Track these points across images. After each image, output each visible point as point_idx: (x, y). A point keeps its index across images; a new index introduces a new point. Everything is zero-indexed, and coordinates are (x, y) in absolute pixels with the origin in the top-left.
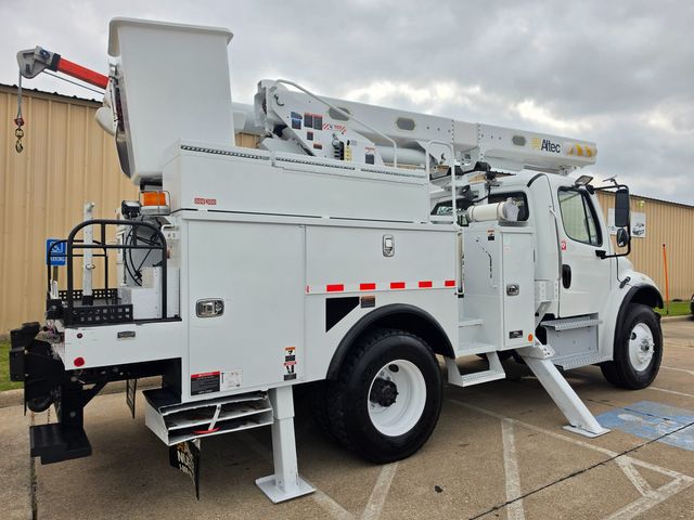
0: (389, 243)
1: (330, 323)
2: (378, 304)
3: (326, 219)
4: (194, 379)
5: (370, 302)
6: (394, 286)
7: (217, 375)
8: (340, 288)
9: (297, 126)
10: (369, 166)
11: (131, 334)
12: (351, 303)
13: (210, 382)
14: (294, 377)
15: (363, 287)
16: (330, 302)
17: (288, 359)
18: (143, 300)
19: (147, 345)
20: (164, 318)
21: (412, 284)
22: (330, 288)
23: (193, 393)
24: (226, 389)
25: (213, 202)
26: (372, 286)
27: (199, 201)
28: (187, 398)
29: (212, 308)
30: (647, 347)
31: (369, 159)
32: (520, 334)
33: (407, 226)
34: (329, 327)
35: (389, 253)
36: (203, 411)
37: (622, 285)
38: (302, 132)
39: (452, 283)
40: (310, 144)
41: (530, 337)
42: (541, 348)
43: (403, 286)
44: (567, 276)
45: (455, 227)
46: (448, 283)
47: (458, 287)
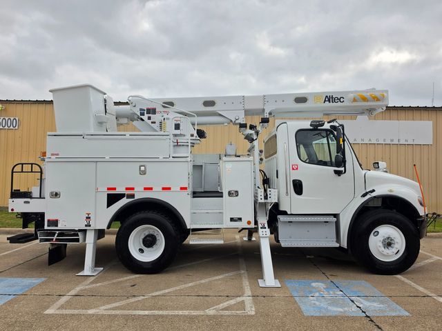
0: (143, 168)
1: (109, 204)
2: (136, 198)
3: (107, 158)
4: (49, 221)
5: (133, 196)
6: (145, 189)
7: (57, 221)
8: (115, 189)
9: (142, 114)
11: (28, 202)
12: (120, 196)
13: (55, 223)
14: (90, 226)
15: (127, 189)
16: (109, 195)
17: (87, 218)
18: (35, 191)
19: (33, 206)
20: (40, 197)
21: (158, 188)
22: (109, 189)
23: (48, 226)
24: (60, 226)
25: (58, 155)
26: (133, 189)
27: (52, 155)
28: (46, 227)
29: (56, 195)
30: (388, 243)
31: (177, 127)
32: (240, 219)
33: (155, 160)
34: (108, 206)
35: (143, 173)
36: (52, 233)
37: (364, 195)
38: (145, 117)
39: (185, 189)
40: (149, 122)
41: (249, 223)
42: (260, 230)
43: (151, 189)
44: (298, 187)
45: (189, 159)
46: (182, 189)
47: (190, 190)
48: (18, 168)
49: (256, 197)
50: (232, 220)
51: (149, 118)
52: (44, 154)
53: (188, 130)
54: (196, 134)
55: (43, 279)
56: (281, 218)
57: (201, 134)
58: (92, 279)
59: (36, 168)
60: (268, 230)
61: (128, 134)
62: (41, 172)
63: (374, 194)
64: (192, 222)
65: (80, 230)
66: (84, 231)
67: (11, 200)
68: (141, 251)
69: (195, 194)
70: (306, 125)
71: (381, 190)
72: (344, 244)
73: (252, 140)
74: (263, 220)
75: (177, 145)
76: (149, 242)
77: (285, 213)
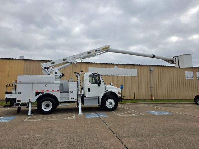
0: (46, 85)
3: (36, 82)
4: (18, 100)
5: (43, 93)
6: (47, 91)
8: (38, 91)
9: (45, 69)
10: (56, 74)
11: (11, 95)
12: (40, 93)
13: (20, 101)
14: (30, 101)
16: (36, 93)
17: (29, 99)
18: (13, 92)
19: (13, 96)
20: (15, 94)
22: (36, 91)
23: (18, 102)
24: (21, 102)
25: (21, 81)
26: (43, 91)
27: (19, 81)
28: (17, 102)
29: (20, 93)
30: (110, 103)
31: (56, 73)
32: (73, 99)
33: (50, 83)
34: (36, 96)
35: (47, 86)
36: (19, 104)
37: (105, 92)
38: (46, 70)
39: (58, 91)
40: (47, 71)
41: (76, 99)
42: (79, 101)
43: (49, 91)
44: (89, 90)
45: (60, 83)
46: (57, 91)
47: (60, 91)
48: (8, 85)
49: (78, 93)
50: (71, 99)
51: (47, 70)
52: (17, 81)
53: (59, 74)
54: (61, 75)
55: (16, 117)
56: (85, 98)
57: (63, 75)
58: (31, 116)
59: (14, 85)
60: (81, 101)
61: (42, 75)
62: (15, 86)
63: (107, 91)
64: (60, 100)
65: (27, 103)
66: (28, 103)
67: (5, 95)
68: (45, 108)
69: (61, 93)
70: (91, 74)
71: (109, 90)
72: (100, 104)
73: (78, 77)
74: (80, 99)
75: (56, 78)
76: (47, 106)
77: (86, 97)
